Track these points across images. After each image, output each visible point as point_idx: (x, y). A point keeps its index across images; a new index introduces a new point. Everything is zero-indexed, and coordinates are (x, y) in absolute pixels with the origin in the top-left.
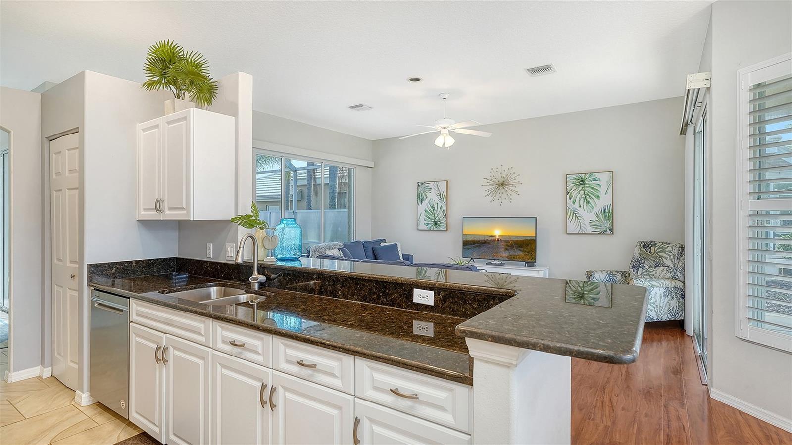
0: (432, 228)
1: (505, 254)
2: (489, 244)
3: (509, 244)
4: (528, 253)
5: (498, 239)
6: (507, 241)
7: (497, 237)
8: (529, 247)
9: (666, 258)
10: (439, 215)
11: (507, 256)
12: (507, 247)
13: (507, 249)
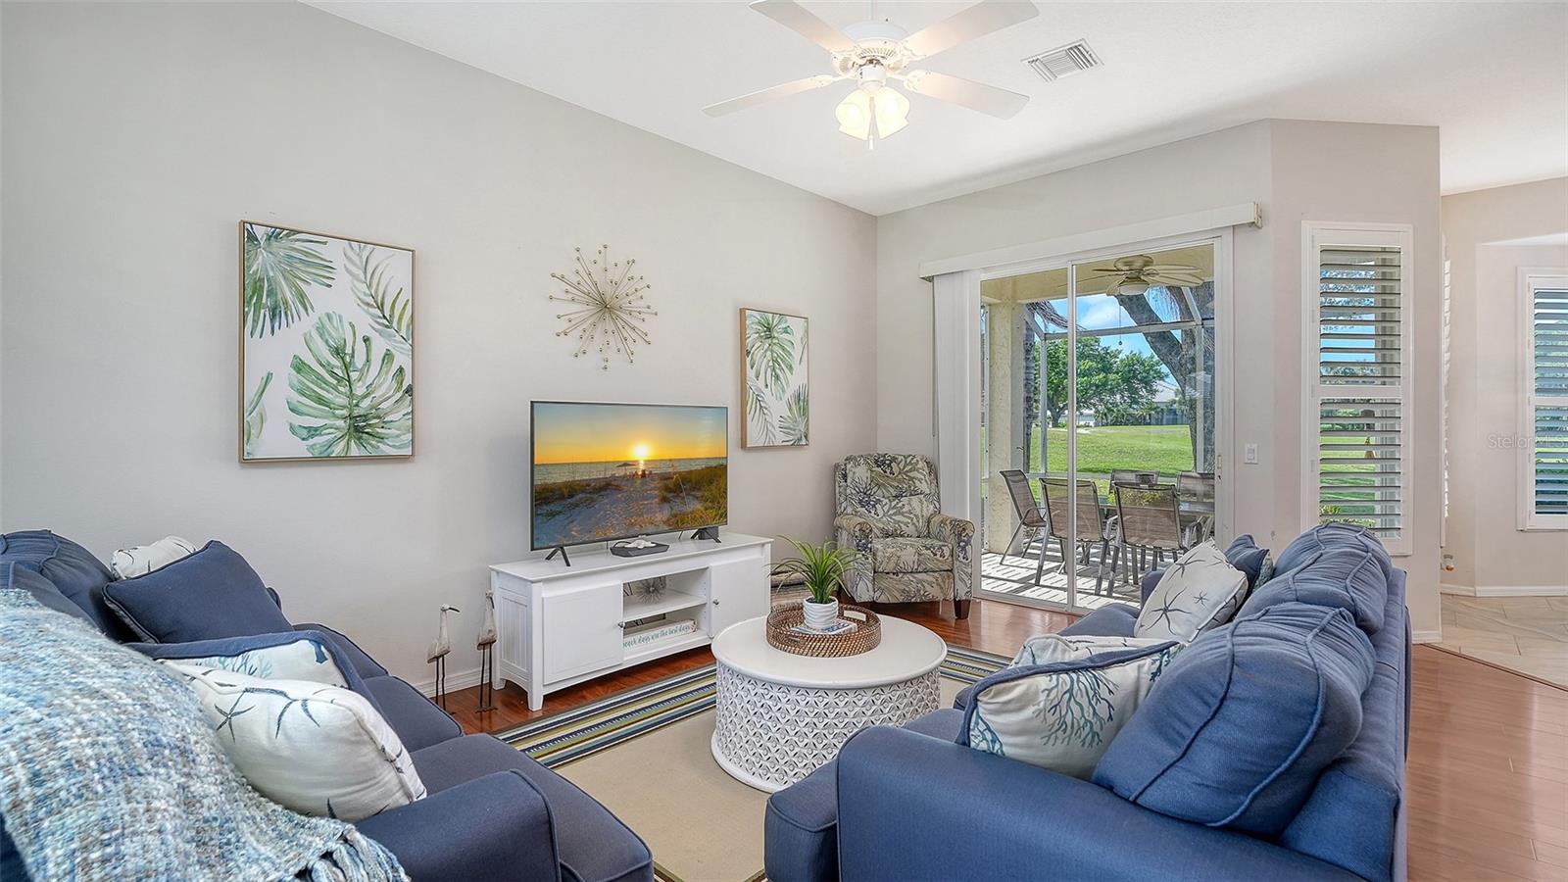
0: (338, 450)
1: (662, 515)
2: (618, 489)
3: (671, 485)
4: (713, 502)
5: (644, 471)
6: (665, 477)
7: (642, 467)
8: (713, 487)
9: (920, 480)
10: (376, 387)
11: (664, 519)
12: (665, 494)
13: (665, 500)
